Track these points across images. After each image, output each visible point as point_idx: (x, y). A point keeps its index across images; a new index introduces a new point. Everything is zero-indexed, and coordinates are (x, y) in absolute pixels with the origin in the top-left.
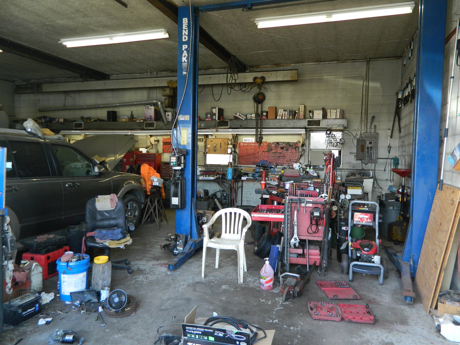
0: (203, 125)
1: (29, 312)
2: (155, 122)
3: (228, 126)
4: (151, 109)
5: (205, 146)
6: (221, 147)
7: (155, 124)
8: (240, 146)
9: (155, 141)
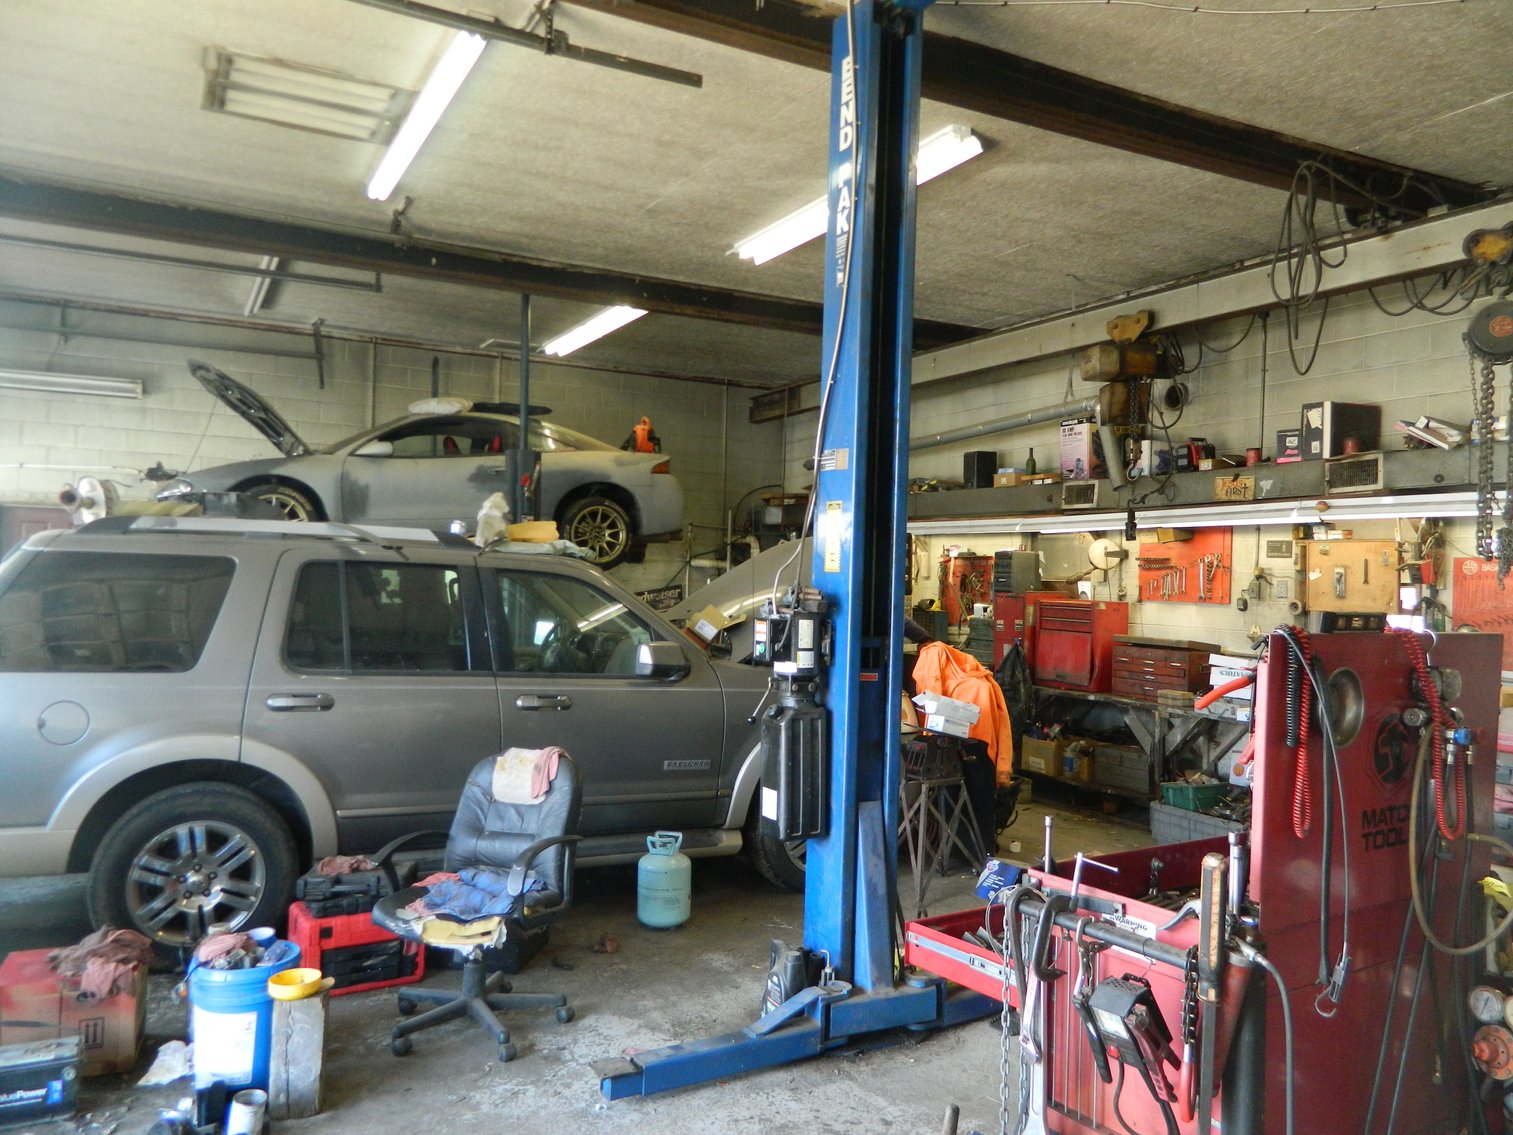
0: (1266, 485)
1: (21, 1099)
2: (1096, 482)
3: (1375, 481)
4: (1080, 433)
5: (1303, 572)
6: (1366, 581)
7: (1096, 490)
8: (1460, 577)
9: (1109, 554)
